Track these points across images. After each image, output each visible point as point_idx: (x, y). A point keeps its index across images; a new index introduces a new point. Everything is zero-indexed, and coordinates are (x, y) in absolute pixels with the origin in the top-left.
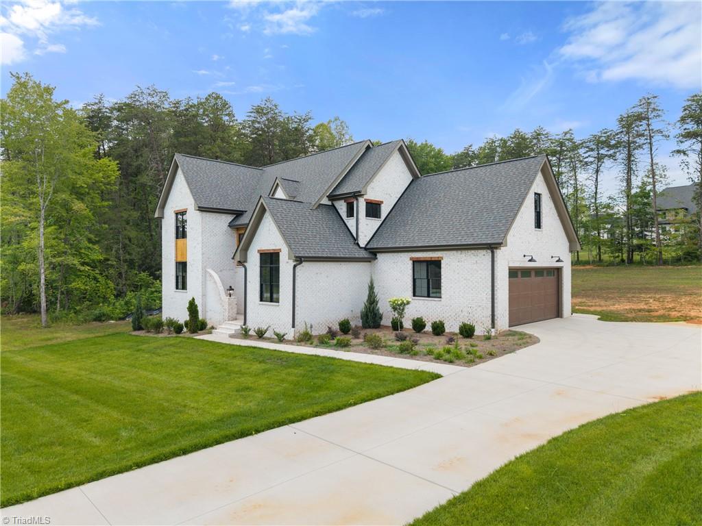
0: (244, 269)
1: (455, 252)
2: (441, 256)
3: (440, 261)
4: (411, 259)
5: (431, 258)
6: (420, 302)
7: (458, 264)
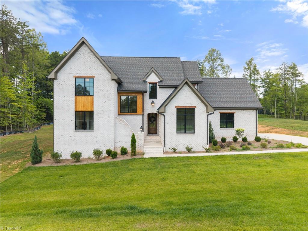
0: (163, 116)
1: (240, 110)
2: (234, 112)
3: (234, 114)
4: (219, 113)
5: (230, 112)
6: (224, 130)
7: (242, 115)
